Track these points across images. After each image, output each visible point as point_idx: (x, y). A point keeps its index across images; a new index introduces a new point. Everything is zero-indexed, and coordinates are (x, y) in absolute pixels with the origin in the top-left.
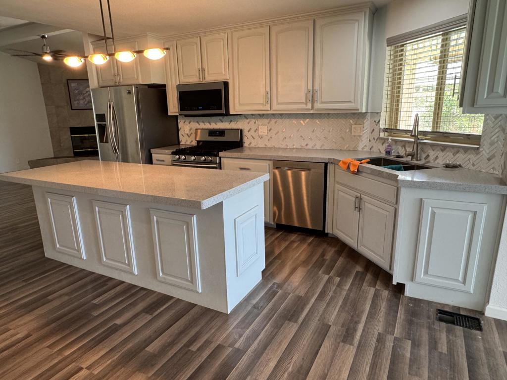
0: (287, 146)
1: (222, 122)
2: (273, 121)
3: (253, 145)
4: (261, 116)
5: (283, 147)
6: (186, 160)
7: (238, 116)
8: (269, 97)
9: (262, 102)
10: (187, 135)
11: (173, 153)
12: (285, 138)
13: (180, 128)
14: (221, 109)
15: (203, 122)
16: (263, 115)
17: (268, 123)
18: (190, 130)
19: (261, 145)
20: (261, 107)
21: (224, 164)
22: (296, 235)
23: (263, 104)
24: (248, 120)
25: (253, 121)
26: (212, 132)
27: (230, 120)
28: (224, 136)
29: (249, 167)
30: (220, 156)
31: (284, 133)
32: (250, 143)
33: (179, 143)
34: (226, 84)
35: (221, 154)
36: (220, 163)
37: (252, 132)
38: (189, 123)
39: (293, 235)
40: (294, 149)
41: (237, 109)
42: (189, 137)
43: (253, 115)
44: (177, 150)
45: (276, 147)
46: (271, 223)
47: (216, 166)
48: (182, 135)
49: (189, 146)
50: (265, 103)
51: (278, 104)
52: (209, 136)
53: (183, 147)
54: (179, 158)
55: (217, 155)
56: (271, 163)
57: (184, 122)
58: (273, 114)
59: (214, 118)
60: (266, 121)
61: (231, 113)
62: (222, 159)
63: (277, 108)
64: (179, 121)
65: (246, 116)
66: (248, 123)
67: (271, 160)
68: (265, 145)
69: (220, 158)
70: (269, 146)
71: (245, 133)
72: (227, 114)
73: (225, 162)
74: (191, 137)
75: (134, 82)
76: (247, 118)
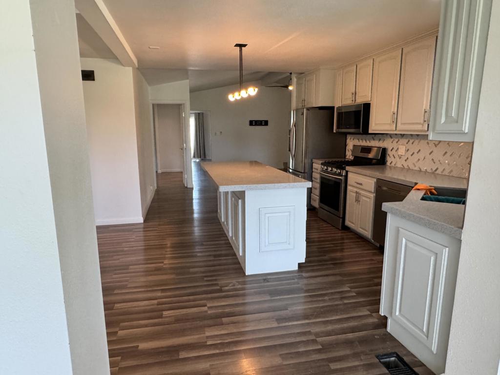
0: (420, 168)
1: (374, 140)
2: (411, 141)
3: (393, 164)
5: (415, 169)
6: (327, 170)
8: (395, 118)
10: (351, 150)
11: (322, 164)
13: (348, 144)
14: (360, 128)
17: (407, 143)
18: (353, 145)
19: (399, 165)
20: (389, 127)
23: (390, 124)
25: (396, 140)
28: (370, 153)
31: (418, 155)
32: (391, 162)
33: (345, 156)
35: (348, 168)
36: (346, 176)
37: (394, 152)
45: (411, 168)
48: (348, 150)
51: (402, 124)
52: (361, 152)
55: (344, 169)
57: (350, 139)
59: (368, 136)
60: (405, 141)
61: (370, 131)
63: (402, 128)
64: (347, 137)
65: (391, 136)
66: (392, 142)
67: (379, 179)
68: (402, 165)
69: (347, 172)
70: (405, 167)
71: (389, 152)
73: (349, 175)
75: (310, 106)
76: (392, 138)
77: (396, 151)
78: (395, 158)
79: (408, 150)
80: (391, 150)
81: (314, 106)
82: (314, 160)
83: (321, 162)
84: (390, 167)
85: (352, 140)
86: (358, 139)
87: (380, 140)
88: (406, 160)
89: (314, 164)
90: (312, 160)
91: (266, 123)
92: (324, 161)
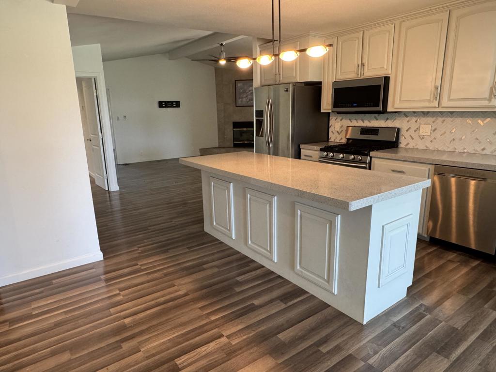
0: (455, 149)
1: (377, 120)
2: (440, 119)
3: (410, 146)
4: (425, 114)
5: (449, 150)
6: (334, 157)
7: (397, 113)
8: (438, 93)
9: (429, 98)
10: (338, 132)
11: (321, 150)
12: (454, 139)
13: (331, 125)
14: (378, 106)
15: (356, 119)
16: (428, 112)
17: (433, 122)
18: (342, 127)
19: (421, 146)
20: (426, 104)
21: (374, 164)
22: (455, 255)
23: (429, 101)
24: (408, 119)
25: (414, 119)
26: (365, 131)
27: (387, 117)
28: (377, 135)
29: (404, 170)
30: (371, 156)
31: (452, 134)
32: (408, 144)
33: (328, 140)
34: (387, 79)
35: (372, 154)
36: (370, 163)
37: (411, 132)
38: (341, 120)
39: (451, 253)
40: (464, 153)
41: (396, 106)
42: (339, 134)
43: (415, 112)
44: (325, 146)
45: (440, 149)
46: (423, 235)
47: (365, 166)
48: (332, 132)
49: (338, 144)
50: (432, 100)
51: (450, 100)
52: (360, 134)
53: (332, 144)
54: (327, 155)
55: (368, 155)
56: (432, 168)
57: (336, 120)
58: (440, 112)
59: (368, 115)
60: (430, 120)
61: (389, 109)
62: (373, 159)
63: (447, 104)
64: (330, 118)
65: (406, 114)
66: (408, 122)
67: (433, 164)
68: (426, 146)
69: (371, 158)
70: (431, 148)
71: (403, 132)
72: (384, 111)
73: (376, 162)
74: (341, 135)
76: (407, 116)
77: (415, 131)
78: (413, 139)
79: (435, 129)
80: (407, 131)
82: (302, 146)
83: (320, 147)
85: (339, 120)
86: (350, 120)
87: (387, 119)
88: (431, 141)
89: (302, 150)
90: (299, 146)
91: (177, 104)
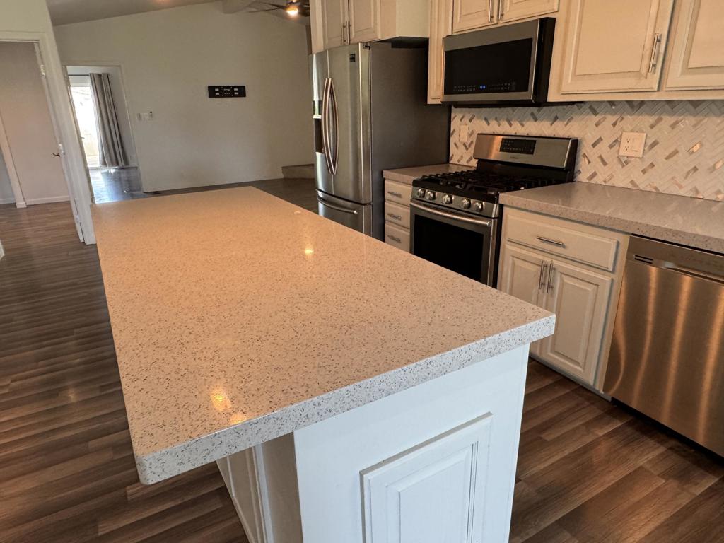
1: (536, 120)
2: (668, 120)
4: (636, 106)
6: (436, 201)
8: (660, 57)
9: (637, 69)
10: (464, 144)
11: (415, 183)
12: (695, 169)
13: (454, 131)
14: (526, 89)
15: (496, 119)
18: (470, 135)
23: (638, 74)
24: (597, 118)
28: (532, 153)
29: (563, 241)
31: (693, 157)
32: (594, 175)
34: (547, 26)
35: (504, 197)
36: (500, 218)
37: (603, 148)
38: (470, 121)
41: (565, 88)
42: (467, 149)
43: (612, 103)
46: (597, 388)
47: (487, 223)
48: (455, 144)
50: (644, 71)
51: (688, 70)
52: (500, 150)
55: (493, 199)
56: (625, 241)
57: (461, 120)
59: (519, 111)
60: (646, 120)
61: (552, 97)
62: (505, 209)
63: (680, 82)
65: (593, 108)
66: (597, 125)
67: (627, 233)
68: (632, 182)
69: (501, 207)
70: (642, 187)
71: (585, 149)
72: (540, 101)
73: (510, 217)
74: (470, 149)
75: (370, 37)
76: (595, 113)
77: (611, 146)
78: (605, 164)
79: (655, 144)
80: (594, 145)
81: (380, 37)
82: (386, 174)
83: (414, 178)
84: (591, 188)
85: (466, 120)
86: (486, 119)
87: (556, 119)
88: (644, 171)
89: (386, 182)
90: (382, 173)
91: (242, 92)
92: (421, 177)
